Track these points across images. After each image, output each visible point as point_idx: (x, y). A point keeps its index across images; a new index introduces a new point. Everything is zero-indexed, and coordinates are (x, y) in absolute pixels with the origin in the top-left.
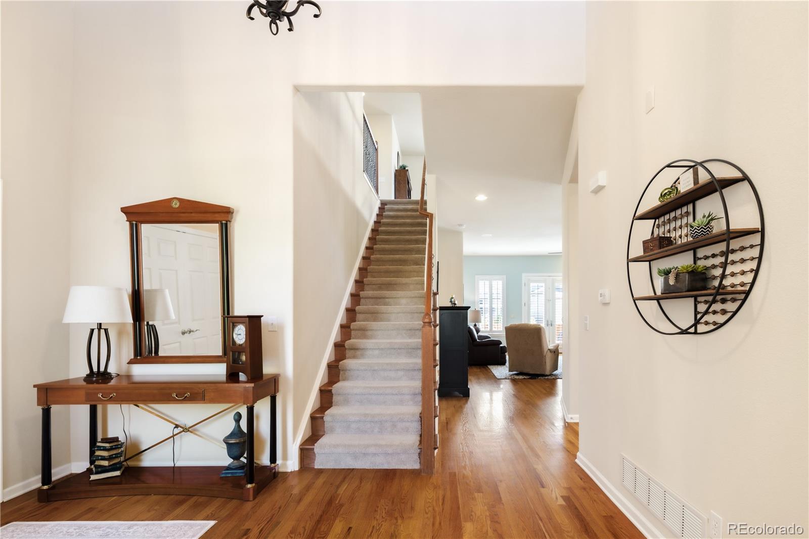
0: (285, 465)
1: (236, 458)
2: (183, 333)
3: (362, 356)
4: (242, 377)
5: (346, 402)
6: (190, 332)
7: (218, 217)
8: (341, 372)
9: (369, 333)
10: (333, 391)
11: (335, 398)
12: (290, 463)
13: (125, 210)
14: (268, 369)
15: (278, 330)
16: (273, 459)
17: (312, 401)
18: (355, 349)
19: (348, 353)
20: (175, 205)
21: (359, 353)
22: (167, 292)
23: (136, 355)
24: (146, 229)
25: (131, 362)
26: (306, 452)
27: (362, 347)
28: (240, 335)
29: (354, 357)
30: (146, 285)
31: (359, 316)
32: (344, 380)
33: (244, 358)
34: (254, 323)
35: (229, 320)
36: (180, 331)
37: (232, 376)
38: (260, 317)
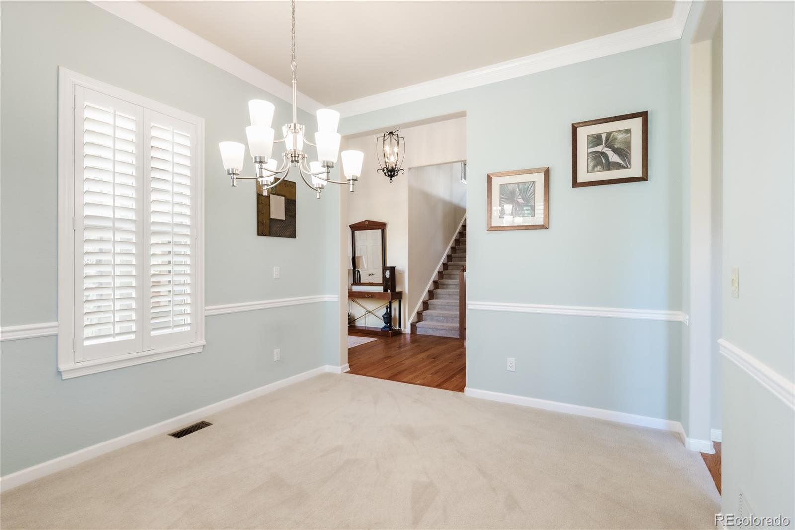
0: (405, 330)
1: (386, 323)
2: (369, 275)
3: (447, 288)
4: (389, 291)
5: (434, 309)
6: (372, 275)
7: (380, 227)
8: (435, 295)
9: (452, 276)
10: (429, 303)
11: (430, 306)
12: (407, 329)
13: (350, 226)
14: (398, 289)
15: (402, 273)
16: (400, 326)
17: (419, 306)
18: (444, 284)
19: (440, 286)
20: (367, 223)
21: (445, 286)
22: (363, 257)
23: (353, 282)
24: (357, 233)
25: (352, 285)
26: (413, 326)
27: (446, 283)
28: (388, 274)
29: (443, 288)
30: (357, 254)
31: (450, 268)
32: (436, 299)
33: (389, 284)
34: (392, 270)
35: (384, 268)
36: (368, 274)
37: (385, 290)
38: (395, 267)
